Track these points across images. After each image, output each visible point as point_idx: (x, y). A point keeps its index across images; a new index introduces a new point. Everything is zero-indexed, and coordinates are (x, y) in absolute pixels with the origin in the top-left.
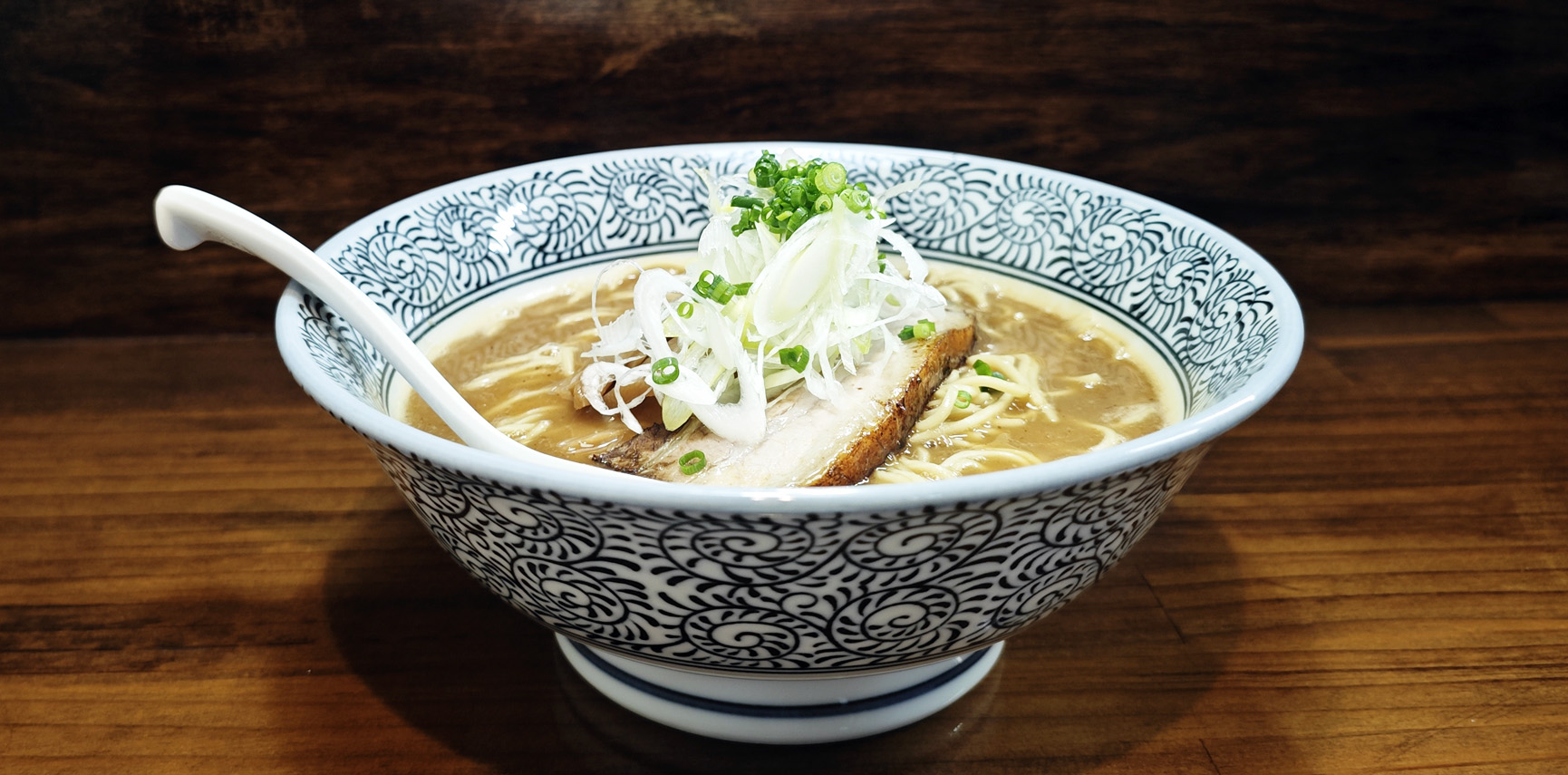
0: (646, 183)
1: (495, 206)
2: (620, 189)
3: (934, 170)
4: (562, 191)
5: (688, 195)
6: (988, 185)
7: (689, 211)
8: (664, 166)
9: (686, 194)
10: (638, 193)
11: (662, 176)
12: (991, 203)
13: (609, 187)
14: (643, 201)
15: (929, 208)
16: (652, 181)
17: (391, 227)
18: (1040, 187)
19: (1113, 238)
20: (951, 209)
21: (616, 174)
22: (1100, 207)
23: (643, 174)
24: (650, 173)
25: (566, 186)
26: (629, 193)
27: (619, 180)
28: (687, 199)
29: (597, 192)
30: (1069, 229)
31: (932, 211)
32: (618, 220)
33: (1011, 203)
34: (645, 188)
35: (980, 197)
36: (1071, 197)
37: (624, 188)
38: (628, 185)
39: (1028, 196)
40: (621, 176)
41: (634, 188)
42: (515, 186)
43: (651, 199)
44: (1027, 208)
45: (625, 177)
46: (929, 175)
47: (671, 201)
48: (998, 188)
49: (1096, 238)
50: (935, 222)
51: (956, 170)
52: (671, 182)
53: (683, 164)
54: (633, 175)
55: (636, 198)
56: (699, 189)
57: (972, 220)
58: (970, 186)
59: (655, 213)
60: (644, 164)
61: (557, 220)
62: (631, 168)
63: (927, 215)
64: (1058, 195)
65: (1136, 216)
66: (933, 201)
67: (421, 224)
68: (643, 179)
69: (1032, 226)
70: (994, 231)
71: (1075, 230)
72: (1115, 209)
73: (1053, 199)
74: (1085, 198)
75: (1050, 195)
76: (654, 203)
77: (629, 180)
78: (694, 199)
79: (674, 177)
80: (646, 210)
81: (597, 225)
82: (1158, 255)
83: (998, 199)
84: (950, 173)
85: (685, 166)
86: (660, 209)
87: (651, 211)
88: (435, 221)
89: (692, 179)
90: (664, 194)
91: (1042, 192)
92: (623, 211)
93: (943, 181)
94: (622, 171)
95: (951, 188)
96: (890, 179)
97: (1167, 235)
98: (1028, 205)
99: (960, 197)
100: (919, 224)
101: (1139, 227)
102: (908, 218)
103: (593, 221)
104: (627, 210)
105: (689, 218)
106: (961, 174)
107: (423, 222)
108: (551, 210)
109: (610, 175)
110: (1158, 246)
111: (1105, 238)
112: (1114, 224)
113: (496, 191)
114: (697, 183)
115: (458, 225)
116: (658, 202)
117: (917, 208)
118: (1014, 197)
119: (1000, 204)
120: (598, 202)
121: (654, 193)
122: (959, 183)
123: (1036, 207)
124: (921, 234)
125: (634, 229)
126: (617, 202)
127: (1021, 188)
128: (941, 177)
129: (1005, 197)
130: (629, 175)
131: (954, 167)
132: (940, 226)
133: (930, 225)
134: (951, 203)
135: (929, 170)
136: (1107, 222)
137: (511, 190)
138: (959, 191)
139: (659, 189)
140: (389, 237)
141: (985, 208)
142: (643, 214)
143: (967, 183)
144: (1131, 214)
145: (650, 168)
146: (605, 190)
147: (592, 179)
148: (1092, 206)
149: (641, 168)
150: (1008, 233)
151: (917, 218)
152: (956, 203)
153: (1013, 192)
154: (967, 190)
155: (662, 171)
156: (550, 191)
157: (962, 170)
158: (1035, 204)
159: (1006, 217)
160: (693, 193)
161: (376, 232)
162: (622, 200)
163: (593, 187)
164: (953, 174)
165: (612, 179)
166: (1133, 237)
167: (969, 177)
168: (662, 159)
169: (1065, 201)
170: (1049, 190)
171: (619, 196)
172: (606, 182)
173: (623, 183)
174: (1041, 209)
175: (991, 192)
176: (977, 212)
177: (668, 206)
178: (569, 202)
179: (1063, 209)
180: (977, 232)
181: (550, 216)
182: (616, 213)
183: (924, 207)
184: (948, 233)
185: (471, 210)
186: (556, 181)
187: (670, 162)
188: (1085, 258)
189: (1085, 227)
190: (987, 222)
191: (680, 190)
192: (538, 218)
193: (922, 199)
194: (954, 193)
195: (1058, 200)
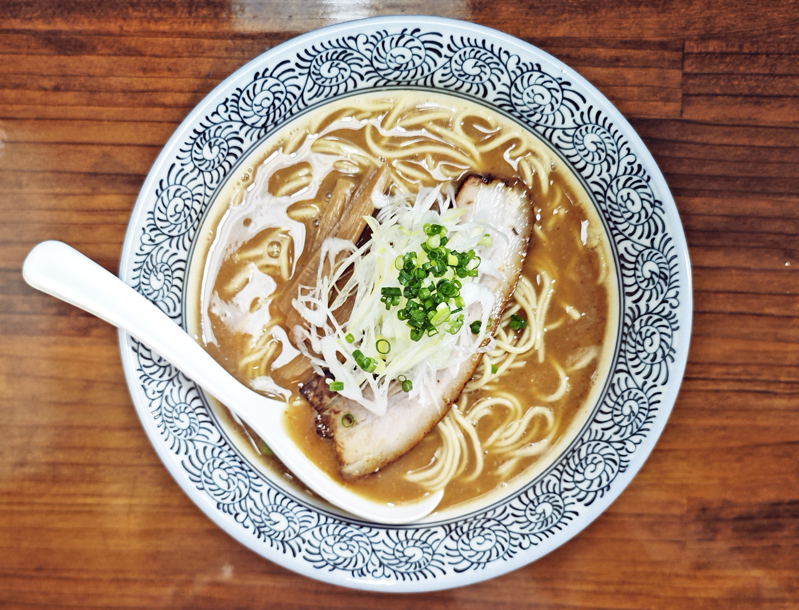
0: (337, 58)
1: (229, 116)
2: (318, 67)
3: (546, 78)
4: (276, 81)
5: (368, 63)
6: (578, 108)
7: (367, 73)
8: (351, 43)
9: (366, 62)
10: (331, 66)
11: (349, 51)
12: (574, 121)
13: (309, 68)
14: (335, 71)
15: (535, 102)
16: (341, 57)
17: (165, 185)
18: (609, 130)
19: (633, 203)
20: (548, 110)
21: (315, 56)
22: (636, 174)
23: (336, 52)
24: (340, 50)
25: (277, 78)
26: (324, 69)
27: (317, 60)
28: (366, 66)
29: (300, 74)
30: (613, 172)
31: (536, 106)
32: (316, 87)
33: (587, 128)
34: (336, 62)
35: (570, 114)
36: (624, 152)
37: (320, 66)
38: (323, 62)
39: (599, 132)
40: (318, 57)
41: (328, 64)
42: (241, 92)
43: (340, 69)
44: (595, 140)
45: (321, 57)
46: (541, 80)
47: (355, 68)
48: (582, 114)
49: (624, 192)
50: (536, 113)
51: (560, 85)
52: (356, 55)
53: (365, 40)
54: (328, 54)
55: (329, 71)
56: (375, 58)
57: (558, 124)
58: (565, 102)
59: (343, 77)
60: (335, 44)
61: (273, 104)
62: (327, 49)
63: (532, 106)
64: (617, 144)
65: (652, 200)
66: (538, 99)
67: (182, 165)
68: (335, 56)
69: (593, 153)
70: (570, 139)
71: (616, 177)
72: (644, 183)
73: (613, 145)
74: (631, 159)
75: (612, 141)
76: (342, 71)
77: (324, 59)
78: (372, 65)
79: (359, 52)
80: (337, 77)
81: (302, 95)
82: (647, 243)
83: (580, 122)
84: (555, 85)
85: (367, 42)
86: (346, 74)
87: (340, 77)
88: (191, 155)
89: (372, 52)
90: (349, 65)
91: (608, 135)
92: (319, 82)
93: (549, 89)
94: (319, 52)
95: (552, 96)
96: (513, 72)
97: (660, 235)
98: (596, 139)
99: (556, 106)
100: (525, 108)
101: (650, 210)
102: (519, 102)
103: (298, 93)
104: (323, 80)
105: (366, 77)
106: (563, 90)
107: (183, 162)
108: (268, 99)
109: (310, 58)
110: (652, 236)
111: (629, 198)
112: (638, 193)
113: (228, 104)
114: (375, 53)
115: (206, 147)
116: (345, 70)
117: (526, 99)
118: (590, 127)
119: (580, 126)
120: (301, 81)
121: (343, 65)
122: (559, 96)
123: (601, 143)
124: (525, 114)
125: (327, 90)
126: (314, 77)
127: (597, 123)
128: (548, 85)
129: (585, 124)
130: (324, 55)
131: (560, 82)
132: (537, 117)
133: (532, 112)
134: (550, 107)
135: (542, 76)
136: (635, 189)
137: (239, 98)
138: (557, 102)
139: (346, 62)
140: (164, 194)
141: (569, 123)
142: (334, 80)
143: (564, 98)
144: (650, 196)
145: (342, 47)
146: (307, 71)
147: (297, 65)
148: (632, 169)
149: (335, 47)
150: (578, 147)
151: (525, 105)
152: (553, 109)
153: (591, 123)
154: (562, 104)
155: (350, 48)
156: (266, 86)
157: (564, 86)
158: (601, 141)
159: (580, 137)
160: (371, 62)
161: (156, 197)
162: (320, 74)
163: (298, 70)
164: (558, 87)
165: (311, 61)
166: (643, 213)
167: (567, 94)
168: (349, 38)
169: (619, 151)
170: (613, 136)
171: (317, 72)
172: (307, 64)
173: (320, 62)
174: (602, 146)
175: (577, 114)
176: (563, 122)
177: (352, 71)
178: (282, 88)
179: (616, 156)
180: (558, 133)
181: (266, 103)
182: (315, 83)
183: (531, 101)
184: (542, 122)
185: (213, 129)
186: (271, 76)
187: (355, 40)
188: (613, 198)
189: (623, 179)
190: (567, 132)
191: (362, 60)
192: (260, 108)
193: (531, 94)
194: (554, 101)
195: (615, 148)
